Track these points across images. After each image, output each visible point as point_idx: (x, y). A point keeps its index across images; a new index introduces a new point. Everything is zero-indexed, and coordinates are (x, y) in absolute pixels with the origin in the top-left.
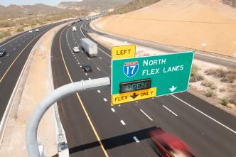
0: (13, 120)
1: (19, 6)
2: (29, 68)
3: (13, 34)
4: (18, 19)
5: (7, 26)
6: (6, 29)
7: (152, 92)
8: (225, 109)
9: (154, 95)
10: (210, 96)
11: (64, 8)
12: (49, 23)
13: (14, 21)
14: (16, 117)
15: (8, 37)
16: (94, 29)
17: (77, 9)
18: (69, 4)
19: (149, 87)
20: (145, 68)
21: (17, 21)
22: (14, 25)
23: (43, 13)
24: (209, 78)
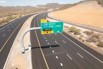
0: (17, 42)
1: (20, 7)
2: (23, 29)
3: (18, 17)
4: (20, 12)
5: (15, 15)
6: (15, 16)
7: (52, 32)
8: (83, 42)
9: (53, 33)
10: (80, 39)
11: (38, 7)
12: (32, 14)
13: (18, 12)
14: (18, 41)
15: (16, 19)
16: (49, 16)
17: (44, 8)
18: (41, 6)
19: (51, 30)
20: (50, 25)
21: (19, 13)
22: (18, 14)
23: (30, 9)
24: (83, 34)
